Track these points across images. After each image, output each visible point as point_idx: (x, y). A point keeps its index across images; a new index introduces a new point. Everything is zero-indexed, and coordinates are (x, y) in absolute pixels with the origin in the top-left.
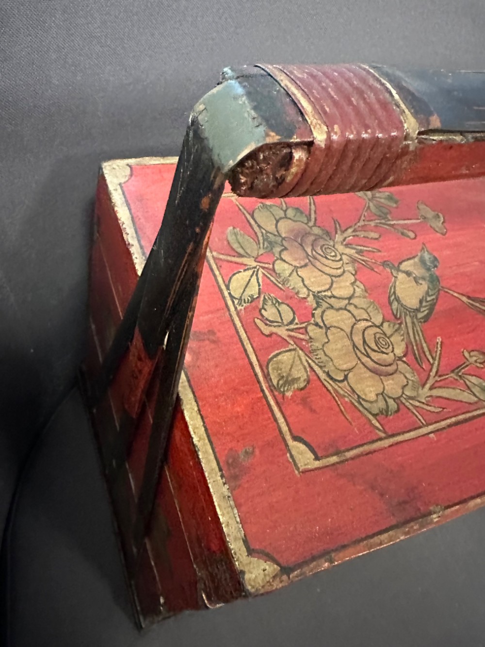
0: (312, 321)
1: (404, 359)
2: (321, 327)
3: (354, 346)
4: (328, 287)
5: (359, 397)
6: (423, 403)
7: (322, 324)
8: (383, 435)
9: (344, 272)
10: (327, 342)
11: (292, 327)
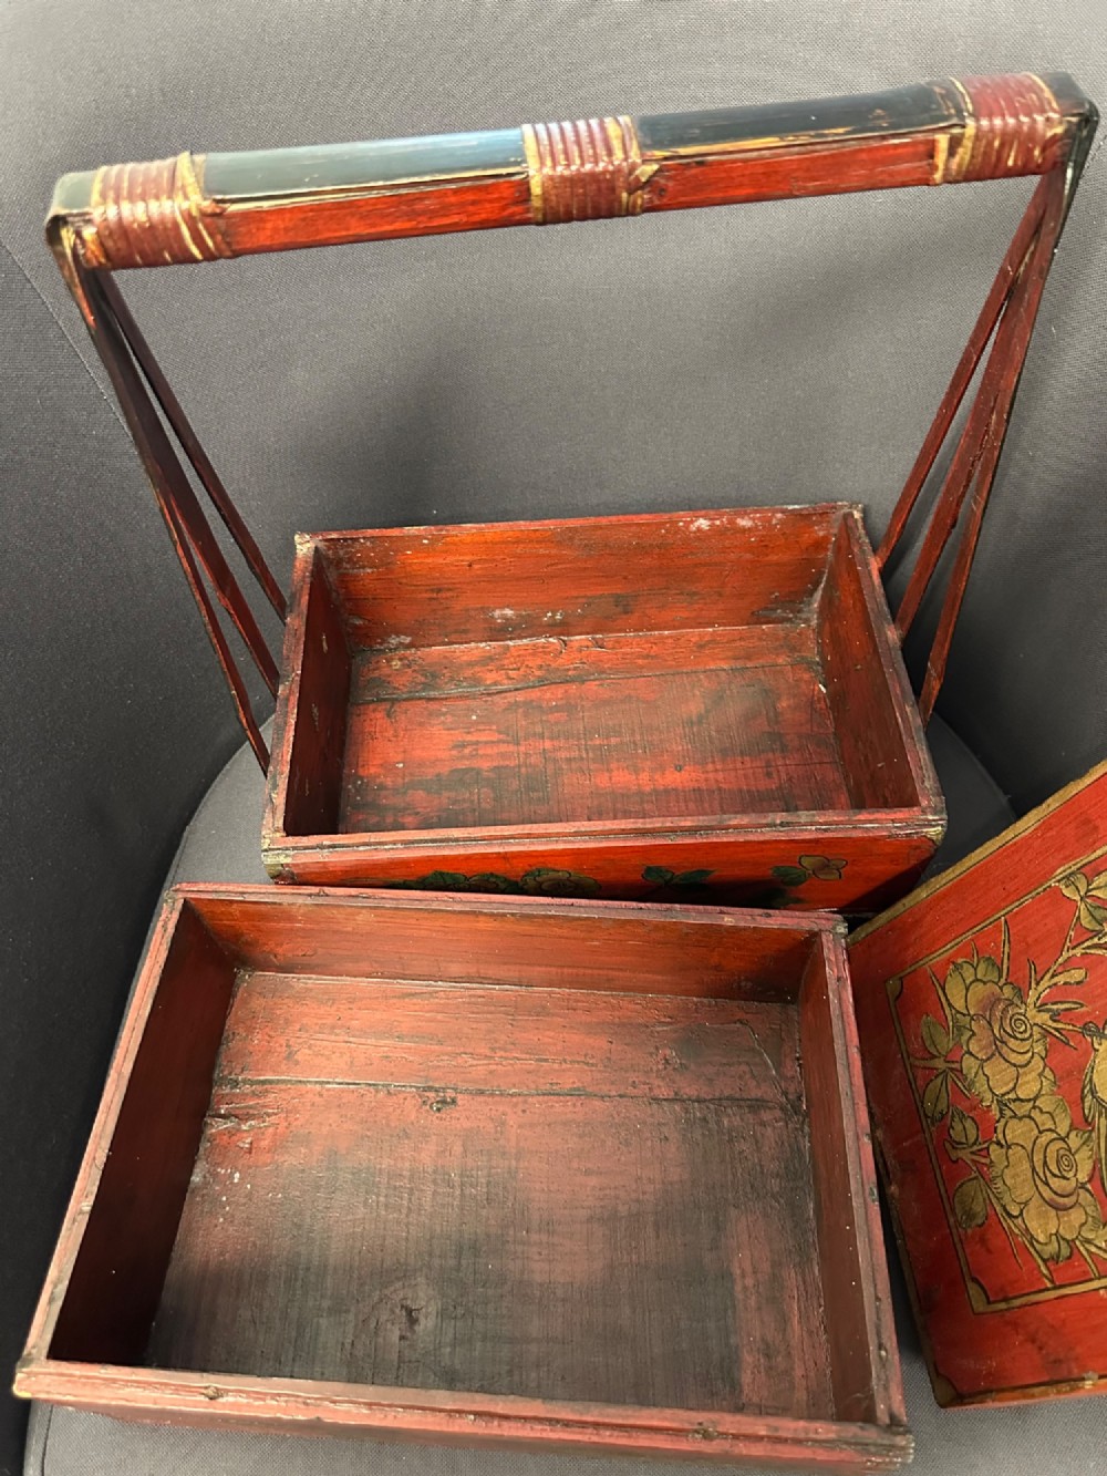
0: (995, 1139)
1: (1088, 1186)
2: (1002, 1146)
3: (1034, 1169)
4: (1011, 1085)
5: (1032, 1237)
6: (1100, 1248)
7: (1003, 1142)
8: (1049, 1285)
9: (1032, 1057)
10: (1007, 1167)
11: (975, 1148)
